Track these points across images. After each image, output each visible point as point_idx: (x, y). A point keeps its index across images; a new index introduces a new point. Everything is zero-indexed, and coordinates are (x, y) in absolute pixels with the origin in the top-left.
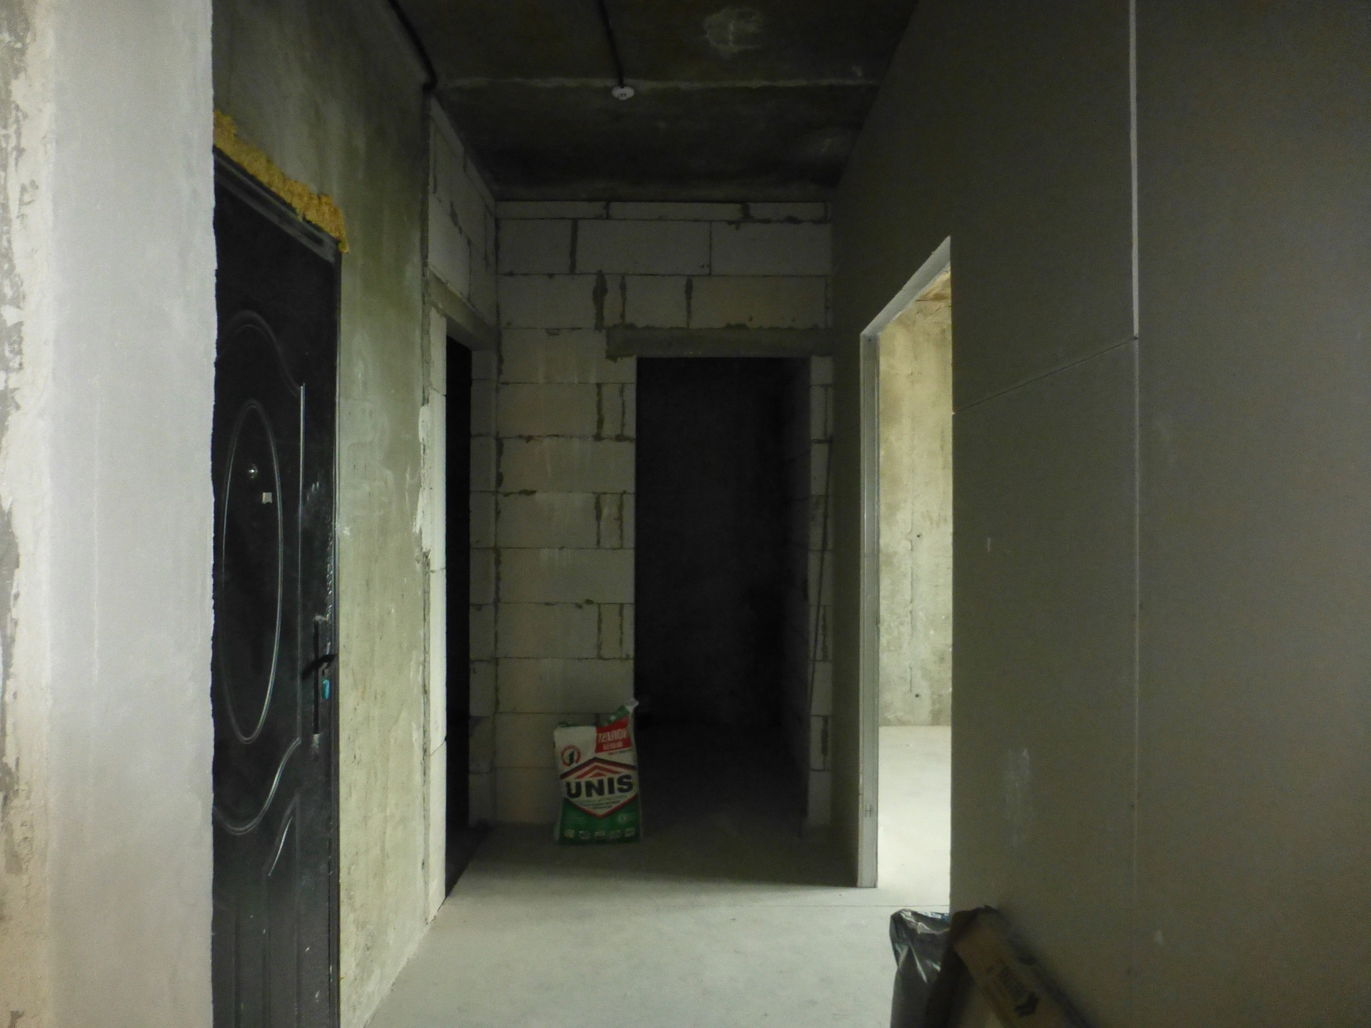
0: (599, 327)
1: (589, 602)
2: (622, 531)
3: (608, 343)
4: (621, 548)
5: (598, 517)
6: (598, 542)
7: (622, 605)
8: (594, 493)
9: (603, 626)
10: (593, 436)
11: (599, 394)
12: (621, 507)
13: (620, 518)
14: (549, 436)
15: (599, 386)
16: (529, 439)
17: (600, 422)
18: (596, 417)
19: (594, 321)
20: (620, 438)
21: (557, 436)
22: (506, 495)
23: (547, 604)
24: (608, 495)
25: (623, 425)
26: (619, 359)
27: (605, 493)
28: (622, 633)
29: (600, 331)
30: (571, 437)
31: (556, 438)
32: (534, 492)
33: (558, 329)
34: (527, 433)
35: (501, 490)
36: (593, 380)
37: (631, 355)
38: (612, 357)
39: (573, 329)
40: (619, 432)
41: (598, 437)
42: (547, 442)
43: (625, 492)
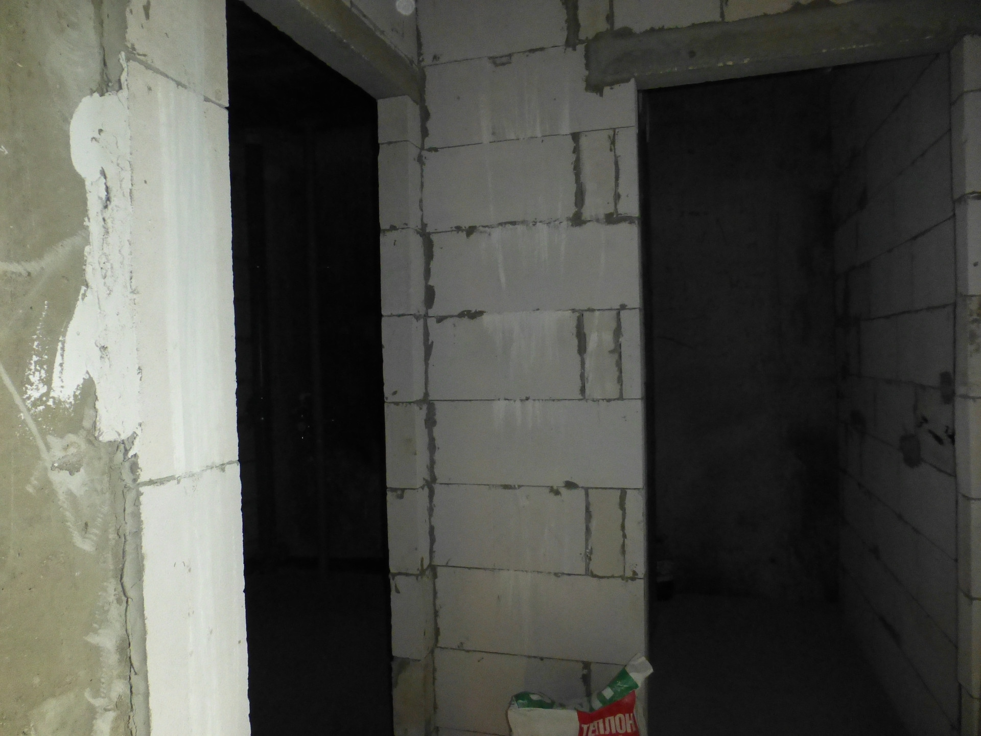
0: (571, 43)
1: (570, 485)
2: (620, 371)
3: (587, 66)
4: (621, 398)
5: (582, 349)
6: (583, 390)
7: (623, 492)
8: (574, 310)
9: (594, 524)
10: (568, 219)
11: (576, 150)
12: (618, 332)
13: (617, 350)
14: (501, 224)
15: (576, 137)
16: (471, 231)
17: (580, 196)
18: (573, 188)
19: (565, 33)
20: (612, 219)
21: (513, 223)
22: (440, 320)
23: (506, 487)
24: (597, 313)
25: (617, 197)
26: (607, 90)
27: (591, 310)
28: (624, 536)
29: (574, 49)
30: (535, 223)
31: (511, 226)
32: (481, 313)
33: (510, 55)
34: (466, 224)
35: (431, 312)
36: (566, 129)
37: (628, 80)
38: (595, 87)
39: (533, 51)
40: (611, 209)
41: (577, 220)
42: (497, 233)
43: (623, 307)
